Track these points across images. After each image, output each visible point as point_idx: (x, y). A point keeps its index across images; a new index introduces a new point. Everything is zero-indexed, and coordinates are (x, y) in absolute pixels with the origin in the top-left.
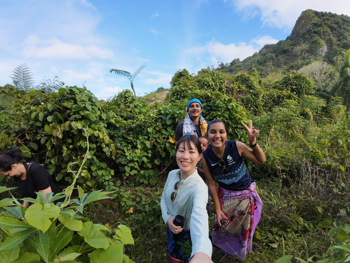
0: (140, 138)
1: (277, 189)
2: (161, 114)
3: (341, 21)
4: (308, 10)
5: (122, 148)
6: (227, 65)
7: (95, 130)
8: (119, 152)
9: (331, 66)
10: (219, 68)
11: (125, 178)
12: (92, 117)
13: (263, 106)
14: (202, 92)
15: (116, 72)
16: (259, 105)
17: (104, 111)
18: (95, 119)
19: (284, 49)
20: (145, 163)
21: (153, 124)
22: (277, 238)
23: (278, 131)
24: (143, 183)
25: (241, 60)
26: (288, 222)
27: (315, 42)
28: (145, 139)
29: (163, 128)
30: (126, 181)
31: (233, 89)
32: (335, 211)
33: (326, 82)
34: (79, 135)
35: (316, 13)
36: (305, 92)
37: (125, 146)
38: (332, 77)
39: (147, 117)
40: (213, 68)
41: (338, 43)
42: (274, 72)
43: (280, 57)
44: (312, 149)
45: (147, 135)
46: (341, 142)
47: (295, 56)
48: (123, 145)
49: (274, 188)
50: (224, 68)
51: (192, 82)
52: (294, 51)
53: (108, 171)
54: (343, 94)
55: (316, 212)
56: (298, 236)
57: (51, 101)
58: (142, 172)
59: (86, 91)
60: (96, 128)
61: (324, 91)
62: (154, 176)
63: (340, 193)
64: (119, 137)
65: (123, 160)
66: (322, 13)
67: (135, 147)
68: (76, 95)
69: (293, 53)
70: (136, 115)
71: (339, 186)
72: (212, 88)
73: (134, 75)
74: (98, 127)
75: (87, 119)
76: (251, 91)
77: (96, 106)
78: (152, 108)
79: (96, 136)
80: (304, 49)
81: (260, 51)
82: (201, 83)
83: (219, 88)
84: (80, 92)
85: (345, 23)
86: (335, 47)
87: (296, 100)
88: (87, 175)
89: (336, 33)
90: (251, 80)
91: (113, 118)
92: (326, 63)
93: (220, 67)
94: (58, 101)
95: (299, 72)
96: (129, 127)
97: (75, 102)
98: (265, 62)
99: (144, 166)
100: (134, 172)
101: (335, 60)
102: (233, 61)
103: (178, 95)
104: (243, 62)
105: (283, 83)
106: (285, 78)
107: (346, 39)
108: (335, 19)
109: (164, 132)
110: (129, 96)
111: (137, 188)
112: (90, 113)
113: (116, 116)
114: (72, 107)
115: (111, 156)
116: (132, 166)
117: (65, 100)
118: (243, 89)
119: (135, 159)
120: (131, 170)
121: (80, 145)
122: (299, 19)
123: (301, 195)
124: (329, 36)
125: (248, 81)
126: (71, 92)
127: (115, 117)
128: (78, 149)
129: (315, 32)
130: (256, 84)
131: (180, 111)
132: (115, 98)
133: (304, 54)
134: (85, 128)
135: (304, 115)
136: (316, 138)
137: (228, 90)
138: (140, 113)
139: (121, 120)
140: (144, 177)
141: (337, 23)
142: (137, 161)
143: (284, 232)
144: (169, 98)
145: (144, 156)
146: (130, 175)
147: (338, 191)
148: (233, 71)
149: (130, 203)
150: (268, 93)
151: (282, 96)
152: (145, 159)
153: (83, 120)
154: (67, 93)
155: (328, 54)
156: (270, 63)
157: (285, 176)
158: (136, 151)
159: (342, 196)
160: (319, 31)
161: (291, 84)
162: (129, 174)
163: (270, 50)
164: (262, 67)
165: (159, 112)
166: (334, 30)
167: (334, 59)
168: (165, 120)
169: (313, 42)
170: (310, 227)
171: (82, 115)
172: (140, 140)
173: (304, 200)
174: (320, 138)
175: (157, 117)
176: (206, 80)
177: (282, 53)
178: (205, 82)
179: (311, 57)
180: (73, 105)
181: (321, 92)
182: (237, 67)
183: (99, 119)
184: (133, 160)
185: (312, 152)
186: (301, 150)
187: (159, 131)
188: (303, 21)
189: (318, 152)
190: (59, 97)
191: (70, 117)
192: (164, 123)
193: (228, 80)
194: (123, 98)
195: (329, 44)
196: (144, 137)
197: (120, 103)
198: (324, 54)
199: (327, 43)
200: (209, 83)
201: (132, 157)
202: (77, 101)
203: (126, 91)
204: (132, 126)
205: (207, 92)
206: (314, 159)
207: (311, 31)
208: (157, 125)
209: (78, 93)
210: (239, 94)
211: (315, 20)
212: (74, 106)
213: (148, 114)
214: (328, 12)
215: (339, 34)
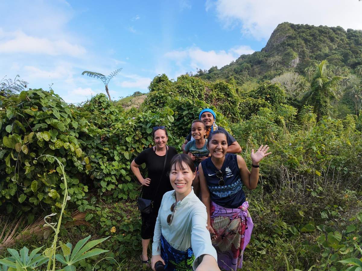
0: (118, 148)
1: (259, 196)
2: (140, 122)
3: (317, 32)
4: (285, 22)
5: (96, 161)
6: (205, 72)
7: (65, 142)
8: (94, 165)
9: (302, 77)
10: (197, 74)
11: (101, 194)
12: (61, 127)
13: (240, 113)
14: (184, 99)
15: (89, 74)
16: (236, 112)
17: (74, 118)
18: (65, 128)
19: (258, 60)
20: (124, 176)
21: (131, 133)
22: (265, 244)
23: (254, 137)
24: (122, 198)
25: (219, 68)
26: (273, 228)
27: (288, 54)
28: (123, 149)
29: (143, 137)
30: (102, 197)
31: (212, 97)
32: (316, 214)
33: (297, 91)
34: (44, 148)
35: (292, 26)
36: (278, 101)
37: (100, 158)
38: (302, 87)
39: (126, 125)
40: (192, 74)
41: (311, 54)
42: (249, 81)
43: (255, 67)
44: (288, 156)
45: (125, 146)
46: (315, 148)
47: (269, 67)
48: (98, 157)
49: (256, 195)
50: (202, 75)
51: (172, 88)
52: (268, 62)
53: (81, 187)
54: (314, 102)
55: (297, 216)
56: (283, 241)
57: (11, 106)
58: (120, 186)
59: (53, 95)
60: (66, 140)
61: (295, 100)
62: (135, 189)
63: (318, 197)
64: (93, 148)
65: (99, 174)
66: (298, 25)
67: (111, 159)
68: (41, 100)
69: (267, 64)
70: (112, 122)
71: (317, 190)
72: (192, 94)
73: (109, 77)
74: (68, 138)
75: (55, 128)
76: (229, 99)
77: (66, 113)
78: (129, 113)
79: (67, 149)
80: (278, 61)
81: (236, 60)
82: (181, 89)
83: (199, 95)
84: (46, 96)
85: (323, 34)
86: (307, 59)
87: (270, 108)
88: (56, 195)
89: (310, 45)
90: (229, 88)
91: (85, 126)
92: (297, 74)
93: (199, 74)
94: (19, 106)
95: (273, 82)
96: (104, 136)
97: (40, 108)
98: (241, 71)
99: (123, 179)
100: (112, 187)
101: (306, 71)
102: (211, 69)
103: (157, 101)
104: (221, 70)
105: (258, 92)
106: (260, 88)
107: (320, 51)
108: (311, 31)
109: (144, 141)
110: (104, 101)
111: (115, 205)
112: (58, 122)
113: (89, 124)
114: (35, 115)
115: (84, 170)
116: (108, 180)
117: (27, 105)
118: (221, 97)
119: (112, 173)
120: (108, 185)
121: (47, 160)
122: (274, 32)
123: (282, 200)
124: (302, 48)
125: (226, 89)
126: (36, 95)
127: (89, 126)
128: (43, 164)
129: (289, 45)
130: (233, 92)
131: (161, 119)
132: (87, 102)
133: (277, 66)
134: (53, 139)
135: (278, 122)
136: (291, 144)
137: (207, 97)
138: (116, 120)
139: (95, 130)
140: (122, 191)
141: (313, 35)
142: (115, 175)
143: (270, 238)
144: (148, 104)
145: (123, 168)
146: (107, 190)
147: (316, 194)
148: (211, 78)
149: (109, 223)
150: (244, 101)
151: (257, 104)
152: (123, 172)
153: (50, 130)
154: (30, 98)
155: (299, 66)
156: (246, 73)
157: (266, 183)
158: (114, 163)
159: (321, 199)
160: (293, 43)
161: (266, 94)
162: (105, 189)
163: (246, 60)
164: (238, 76)
165: (138, 120)
166: (308, 42)
167: (306, 69)
168: (145, 129)
169: (286, 54)
170: (293, 231)
171: (49, 123)
172: (117, 151)
173: (286, 205)
174: (294, 144)
175: (136, 126)
176: (186, 86)
177: (257, 63)
178: (185, 88)
179: (283, 68)
180: (37, 111)
181: (292, 101)
182: (215, 74)
183: (69, 128)
184: (110, 174)
185: (289, 158)
186: (278, 157)
187: (139, 141)
188: (279, 34)
189: (295, 159)
190: (21, 102)
191: (34, 126)
192: (144, 132)
193: (207, 87)
194: (97, 103)
195: (301, 56)
196: (122, 147)
197: (94, 108)
198: (295, 66)
199: (300, 54)
200: (189, 90)
201: (109, 170)
202: (43, 107)
203: (100, 95)
204: (108, 135)
205: (189, 100)
206: (291, 165)
207: (285, 43)
208: (137, 135)
209: (43, 98)
210: (218, 102)
211: (290, 33)
212: (38, 113)
213: (126, 122)
214: (304, 25)
215: (313, 46)
